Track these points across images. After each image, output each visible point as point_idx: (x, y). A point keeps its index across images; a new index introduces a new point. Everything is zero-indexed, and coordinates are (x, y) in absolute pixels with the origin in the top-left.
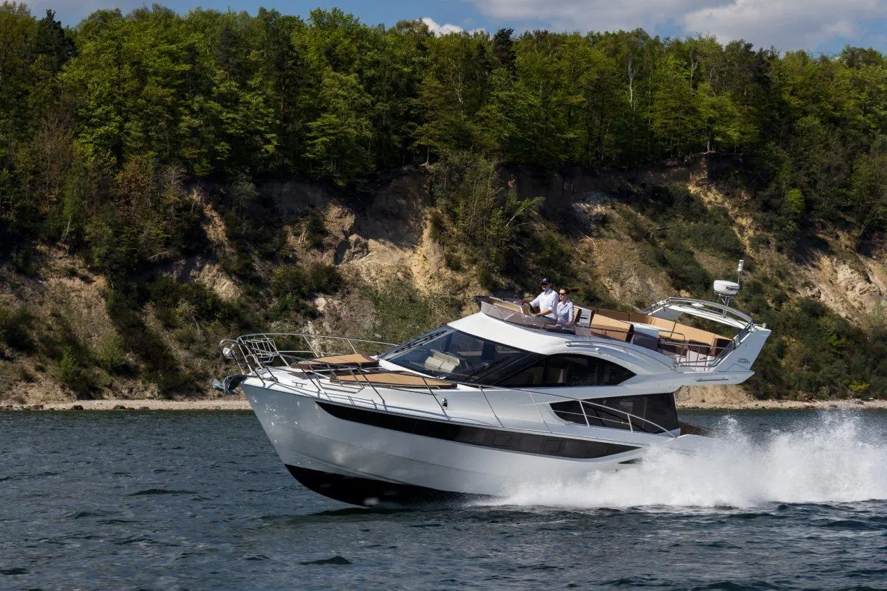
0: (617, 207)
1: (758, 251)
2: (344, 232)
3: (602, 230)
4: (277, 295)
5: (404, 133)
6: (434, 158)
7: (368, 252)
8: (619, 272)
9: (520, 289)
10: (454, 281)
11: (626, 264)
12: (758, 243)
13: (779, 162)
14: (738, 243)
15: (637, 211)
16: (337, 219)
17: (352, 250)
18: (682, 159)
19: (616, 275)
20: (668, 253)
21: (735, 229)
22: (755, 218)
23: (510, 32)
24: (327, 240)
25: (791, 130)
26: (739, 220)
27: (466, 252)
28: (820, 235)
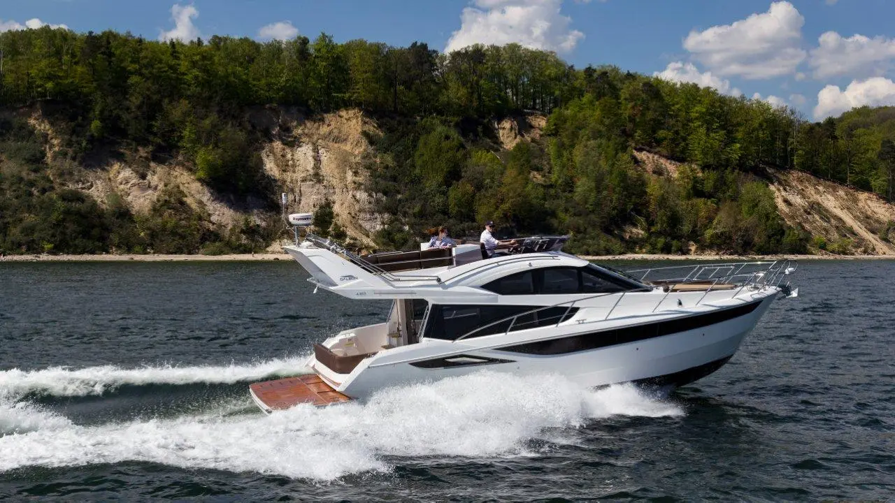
1: (55, 160)
12: (58, 155)
14: (43, 155)
18: (25, 103)
21: (47, 146)
26: (52, 141)
28: (122, 151)
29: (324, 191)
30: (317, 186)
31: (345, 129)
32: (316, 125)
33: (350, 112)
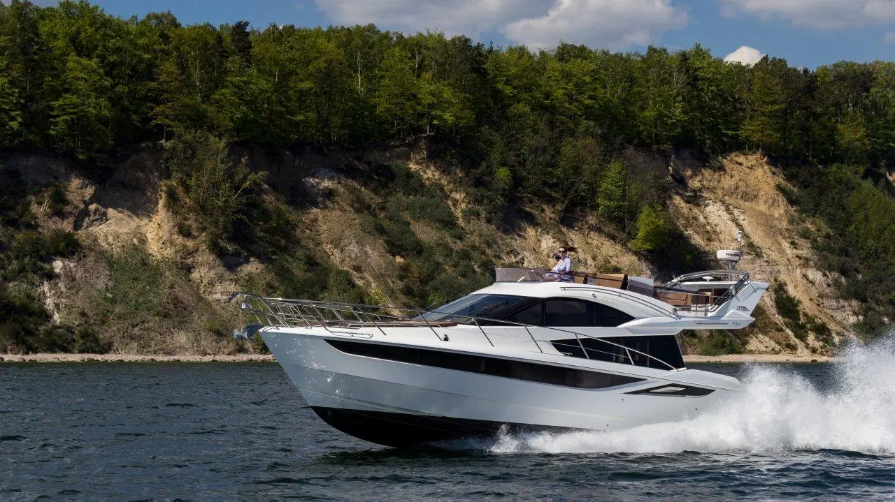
0: (343, 182)
1: (469, 222)
2: (84, 202)
3: (328, 202)
4: (17, 258)
5: (142, 113)
6: (170, 136)
7: (107, 220)
8: (340, 239)
9: (246, 254)
10: (185, 246)
11: (347, 233)
12: (470, 215)
13: (491, 144)
14: (451, 215)
15: (361, 186)
16: (78, 190)
17: (91, 218)
18: (404, 140)
19: (337, 242)
20: (386, 224)
21: (450, 203)
22: (467, 193)
23: (247, 24)
24: (68, 209)
25: (504, 116)
26: (453, 195)
27: (196, 220)
28: (527, 209)
29: (769, 269)
30: (758, 262)
31: (751, 180)
32: (716, 175)
33: (750, 157)
